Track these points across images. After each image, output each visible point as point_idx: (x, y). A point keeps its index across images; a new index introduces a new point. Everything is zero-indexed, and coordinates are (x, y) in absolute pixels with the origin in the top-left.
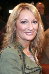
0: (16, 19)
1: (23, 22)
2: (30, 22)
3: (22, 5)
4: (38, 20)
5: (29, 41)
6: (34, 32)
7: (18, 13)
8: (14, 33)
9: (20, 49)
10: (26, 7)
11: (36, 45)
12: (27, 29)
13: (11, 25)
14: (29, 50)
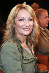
0: (14, 18)
1: (21, 20)
2: (27, 20)
3: (20, 6)
4: (33, 18)
5: (26, 36)
6: (30, 28)
7: (17, 12)
8: (13, 30)
9: (19, 43)
10: (23, 7)
11: (33, 39)
12: (24, 26)
13: (10, 23)
14: (26, 43)
